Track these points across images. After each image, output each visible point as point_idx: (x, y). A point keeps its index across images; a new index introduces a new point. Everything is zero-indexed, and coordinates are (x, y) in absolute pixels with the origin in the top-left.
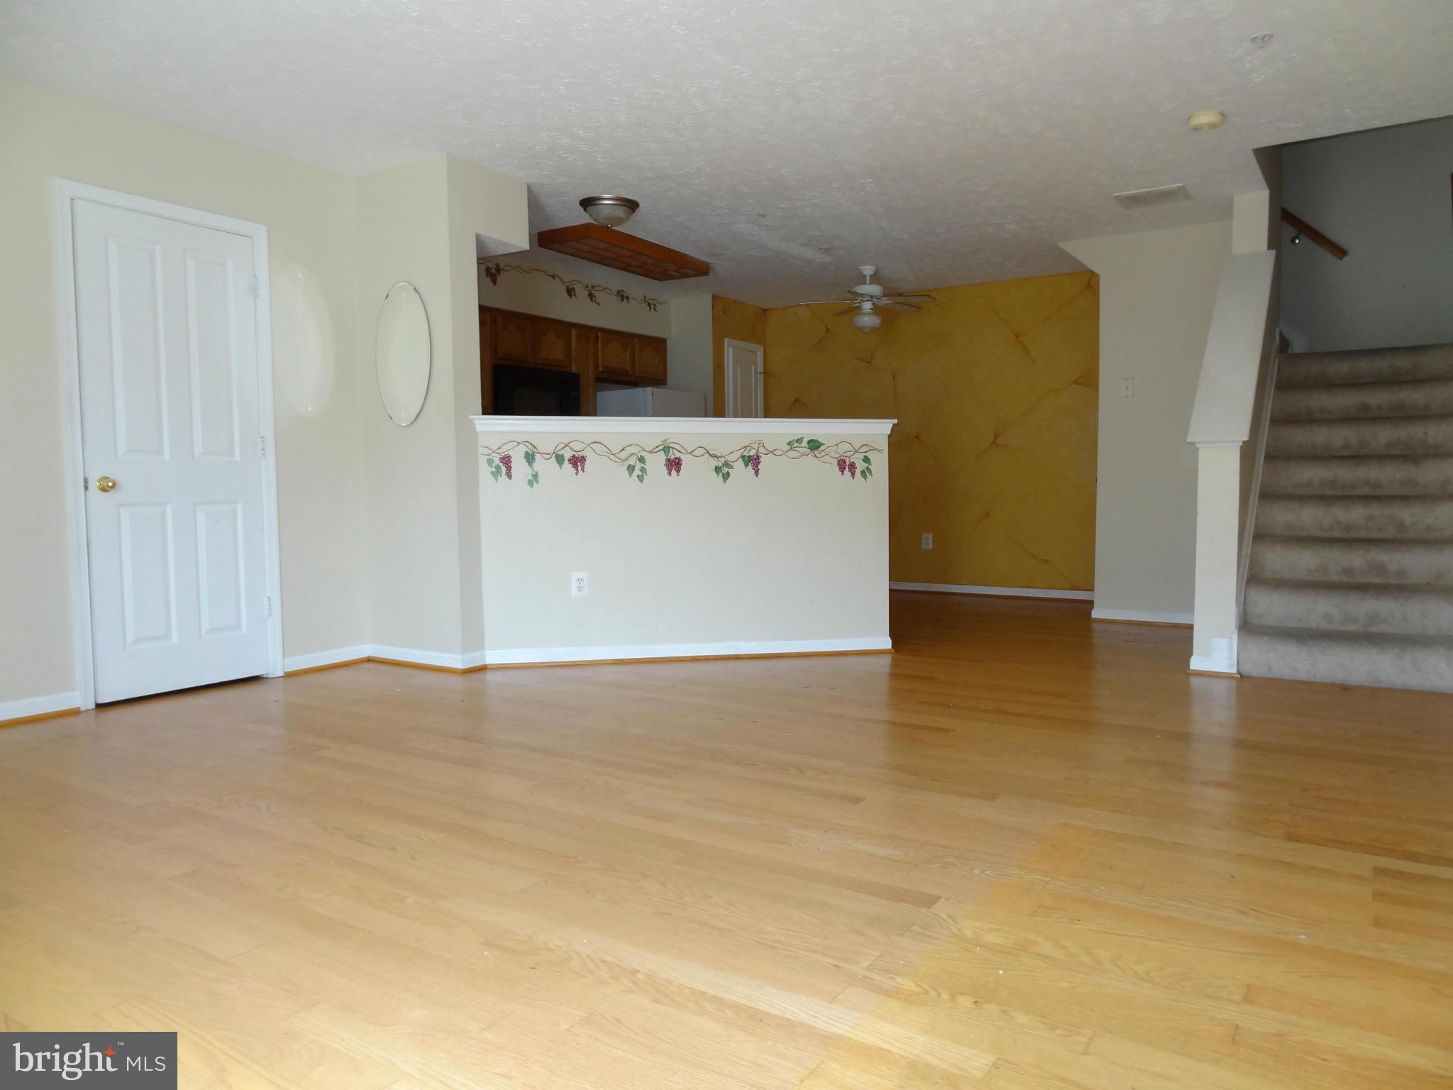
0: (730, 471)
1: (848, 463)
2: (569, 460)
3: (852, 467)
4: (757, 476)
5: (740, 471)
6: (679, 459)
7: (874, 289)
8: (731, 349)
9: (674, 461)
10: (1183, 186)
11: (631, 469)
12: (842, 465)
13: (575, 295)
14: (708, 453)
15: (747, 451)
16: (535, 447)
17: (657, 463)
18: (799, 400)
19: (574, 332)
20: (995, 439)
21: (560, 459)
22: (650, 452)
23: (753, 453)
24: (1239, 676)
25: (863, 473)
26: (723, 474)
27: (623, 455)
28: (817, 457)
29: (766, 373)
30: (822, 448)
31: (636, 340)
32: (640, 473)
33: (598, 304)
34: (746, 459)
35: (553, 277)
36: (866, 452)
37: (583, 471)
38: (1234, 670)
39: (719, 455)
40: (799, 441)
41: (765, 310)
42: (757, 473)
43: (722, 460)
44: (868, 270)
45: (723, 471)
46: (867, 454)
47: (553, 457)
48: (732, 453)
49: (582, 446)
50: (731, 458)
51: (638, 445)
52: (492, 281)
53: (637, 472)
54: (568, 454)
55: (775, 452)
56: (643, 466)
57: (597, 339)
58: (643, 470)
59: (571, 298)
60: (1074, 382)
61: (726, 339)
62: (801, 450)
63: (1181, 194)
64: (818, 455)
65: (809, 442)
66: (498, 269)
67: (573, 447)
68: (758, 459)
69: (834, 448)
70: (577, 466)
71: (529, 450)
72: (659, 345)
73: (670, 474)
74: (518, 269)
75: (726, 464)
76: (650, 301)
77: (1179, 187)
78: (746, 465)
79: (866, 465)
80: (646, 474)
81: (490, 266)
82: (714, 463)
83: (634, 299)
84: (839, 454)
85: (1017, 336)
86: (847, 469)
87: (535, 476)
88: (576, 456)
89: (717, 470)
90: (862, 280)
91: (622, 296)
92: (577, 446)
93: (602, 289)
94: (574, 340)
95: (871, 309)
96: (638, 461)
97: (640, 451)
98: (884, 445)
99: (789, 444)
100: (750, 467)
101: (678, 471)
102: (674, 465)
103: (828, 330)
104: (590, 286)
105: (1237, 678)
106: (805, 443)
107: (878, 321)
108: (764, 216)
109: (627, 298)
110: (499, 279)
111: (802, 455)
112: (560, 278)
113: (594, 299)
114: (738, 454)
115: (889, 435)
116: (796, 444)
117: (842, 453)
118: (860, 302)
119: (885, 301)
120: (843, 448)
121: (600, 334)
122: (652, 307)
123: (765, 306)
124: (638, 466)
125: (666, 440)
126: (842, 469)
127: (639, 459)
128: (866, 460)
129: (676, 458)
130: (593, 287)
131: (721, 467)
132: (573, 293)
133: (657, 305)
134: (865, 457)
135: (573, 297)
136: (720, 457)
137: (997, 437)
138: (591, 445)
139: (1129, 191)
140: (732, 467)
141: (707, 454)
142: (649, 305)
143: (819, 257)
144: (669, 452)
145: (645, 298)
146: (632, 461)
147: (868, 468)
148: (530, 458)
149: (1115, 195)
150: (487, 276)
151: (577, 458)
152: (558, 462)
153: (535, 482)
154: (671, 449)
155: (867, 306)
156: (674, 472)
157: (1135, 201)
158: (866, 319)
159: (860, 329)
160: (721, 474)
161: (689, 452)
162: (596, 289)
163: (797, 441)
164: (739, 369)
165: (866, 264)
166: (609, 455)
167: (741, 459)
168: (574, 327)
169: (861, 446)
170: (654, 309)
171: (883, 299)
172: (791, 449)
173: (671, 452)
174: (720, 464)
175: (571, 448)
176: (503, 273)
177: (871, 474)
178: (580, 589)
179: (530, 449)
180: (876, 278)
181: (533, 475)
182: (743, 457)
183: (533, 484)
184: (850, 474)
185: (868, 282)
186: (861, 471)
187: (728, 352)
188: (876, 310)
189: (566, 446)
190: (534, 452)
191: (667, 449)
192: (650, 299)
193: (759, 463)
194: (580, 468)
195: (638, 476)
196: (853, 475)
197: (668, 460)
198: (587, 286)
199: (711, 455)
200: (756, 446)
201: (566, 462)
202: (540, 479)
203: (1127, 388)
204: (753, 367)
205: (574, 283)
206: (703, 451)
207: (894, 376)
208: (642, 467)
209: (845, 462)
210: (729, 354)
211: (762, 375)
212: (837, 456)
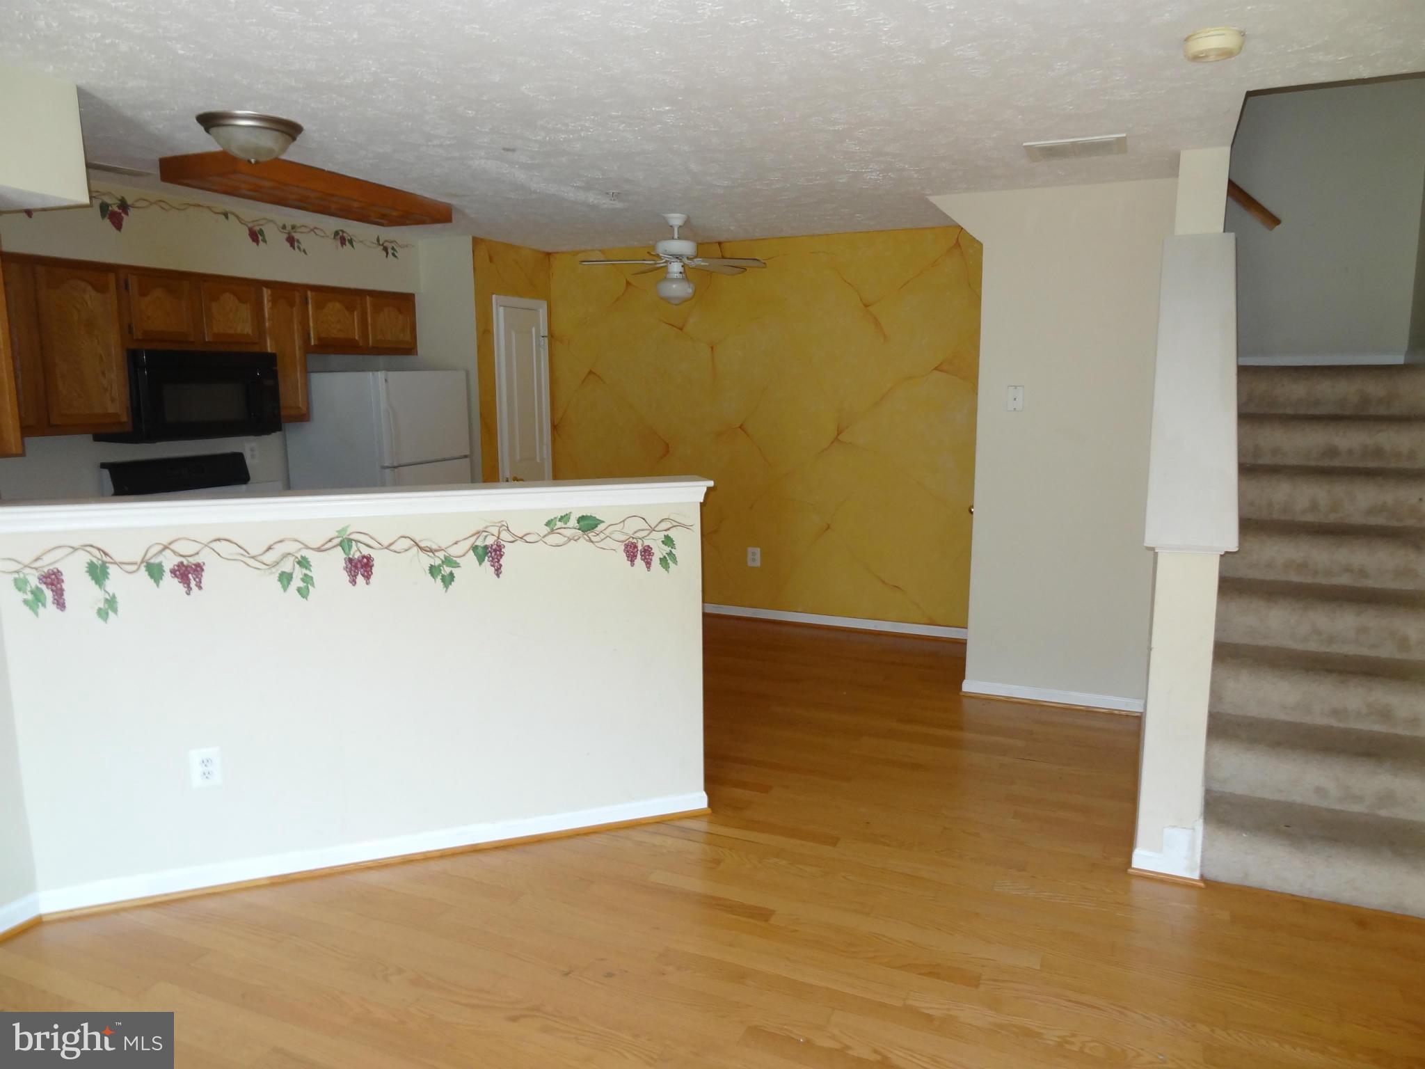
0: (455, 571)
1: (640, 548)
2: (173, 572)
3: (647, 552)
4: (498, 575)
5: (471, 571)
6: (369, 558)
7: (684, 247)
8: (501, 310)
9: (360, 561)
10: (1125, 137)
11: (285, 578)
12: (631, 551)
13: (264, 241)
14: (417, 545)
15: (481, 538)
16: (106, 554)
17: (330, 567)
18: (594, 373)
19: (266, 293)
20: (838, 435)
21: (155, 572)
22: (319, 550)
23: (490, 541)
24: (1202, 885)
25: (663, 561)
26: (443, 576)
27: (270, 557)
28: (592, 542)
29: (551, 336)
30: (601, 527)
31: (368, 299)
32: (302, 585)
33: (304, 251)
34: (480, 551)
35: (226, 215)
36: (668, 529)
37: (200, 588)
38: (1196, 876)
39: (434, 547)
40: (565, 518)
41: (548, 254)
42: (498, 572)
43: (441, 555)
44: (676, 219)
45: (443, 572)
46: (671, 533)
47: (143, 568)
48: (456, 543)
49: (196, 547)
50: (454, 551)
51: (296, 540)
52: (113, 223)
53: (297, 582)
54: (169, 562)
55: (526, 538)
56: (307, 572)
57: (305, 302)
58: (307, 579)
59: (258, 244)
60: (936, 369)
61: (494, 296)
62: (568, 533)
63: (1119, 146)
64: (594, 539)
65: (581, 519)
66: (124, 206)
67: (176, 550)
68: (500, 550)
69: (619, 527)
70: (188, 579)
71: (95, 560)
72: (404, 302)
73: (354, 582)
74: (162, 204)
75: (448, 561)
76: (385, 244)
77: (1118, 138)
78: (481, 561)
79: (668, 549)
80: (313, 585)
81: (108, 200)
82: (427, 560)
83: (361, 242)
84: (627, 534)
85: (866, 306)
86: (639, 556)
87: (111, 603)
88: (185, 563)
89: (433, 570)
90: (667, 232)
91: (342, 239)
92: (185, 548)
93: (308, 230)
94: (267, 305)
95: (681, 273)
96: (297, 566)
97: (300, 549)
98: (695, 519)
99: (548, 524)
100: (487, 563)
101: (367, 577)
102: (361, 567)
103: (628, 283)
104: (289, 228)
105: (1200, 888)
106: (573, 522)
107: (690, 291)
108: (513, 150)
109: (351, 242)
110: (126, 221)
111: (570, 540)
112: (237, 217)
113: (296, 244)
114: (469, 543)
115: (701, 503)
116: (559, 524)
117: (631, 533)
118: (666, 262)
119: (699, 262)
120: (633, 526)
121: (309, 293)
122: (390, 251)
123: (548, 249)
124: (298, 573)
125: (344, 529)
126: (632, 558)
127: (299, 563)
128: (668, 541)
129: (364, 557)
130: (293, 227)
131: (440, 566)
132: (260, 238)
133: (397, 249)
134: (667, 537)
135: (261, 243)
136: (437, 551)
137: (840, 432)
138: (211, 545)
139: (1047, 140)
140: (457, 565)
141: (416, 549)
142: (386, 249)
143: (605, 203)
144: (350, 547)
145: (378, 240)
146: (287, 566)
147: (670, 554)
148: (98, 573)
149: (1025, 144)
150: (103, 215)
151: (186, 567)
152: (151, 575)
153: (110, 613)
154: (354, 542)
155: (676, 268)
156: (360, 579)
157: (1051, 152)
158: (674, 286)
159: (667, 300)
160: (440, 577)
161: (386, 543)
162: (300, 230)
163: (561, 519)
164: (513, 334)
165: (674, 211)
166: (243, 559)
167: (471, 551)
168: (267, 287)
169: (660, 522)
170: (393, 254)
171: (695, 260)
172: (552, 531)
173: (354, 548)
174: (438, 562)
175: (174, 552)
176: (131, 211)
177: (675, 562)
178: (206, 775)
179: (96, 558)
180: (687, 231)
181: (106, 600)
182: (474, 548)
183: (107, 614)
184: (643, 563)
185: (676, 236)
186: (660, 559)
187: (497, 314)
188: (686, 274)
189: (166, 548)
190: (104, 563)
191: (346, 543)
192: (386, 241)
193: (501, 556)
194: (193, 584)
195: (299, 590)
196: (648, 564)
197: (350, 560)
198: (284, 227)
199: (421, 548)
200: (495, 531)
201: (167, 576)
202: (120, 607)
203: (1015, 399)
204: (534, 330)
205: (261, 222)
206: (406, 543)
207: (712, 348)
208: (306, 575)
209: (636, 547)
210: (499, 316)
211: (546, 339)
212: (624, 538)
